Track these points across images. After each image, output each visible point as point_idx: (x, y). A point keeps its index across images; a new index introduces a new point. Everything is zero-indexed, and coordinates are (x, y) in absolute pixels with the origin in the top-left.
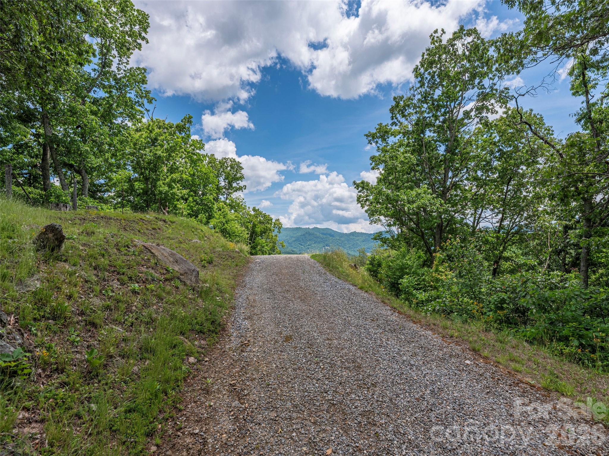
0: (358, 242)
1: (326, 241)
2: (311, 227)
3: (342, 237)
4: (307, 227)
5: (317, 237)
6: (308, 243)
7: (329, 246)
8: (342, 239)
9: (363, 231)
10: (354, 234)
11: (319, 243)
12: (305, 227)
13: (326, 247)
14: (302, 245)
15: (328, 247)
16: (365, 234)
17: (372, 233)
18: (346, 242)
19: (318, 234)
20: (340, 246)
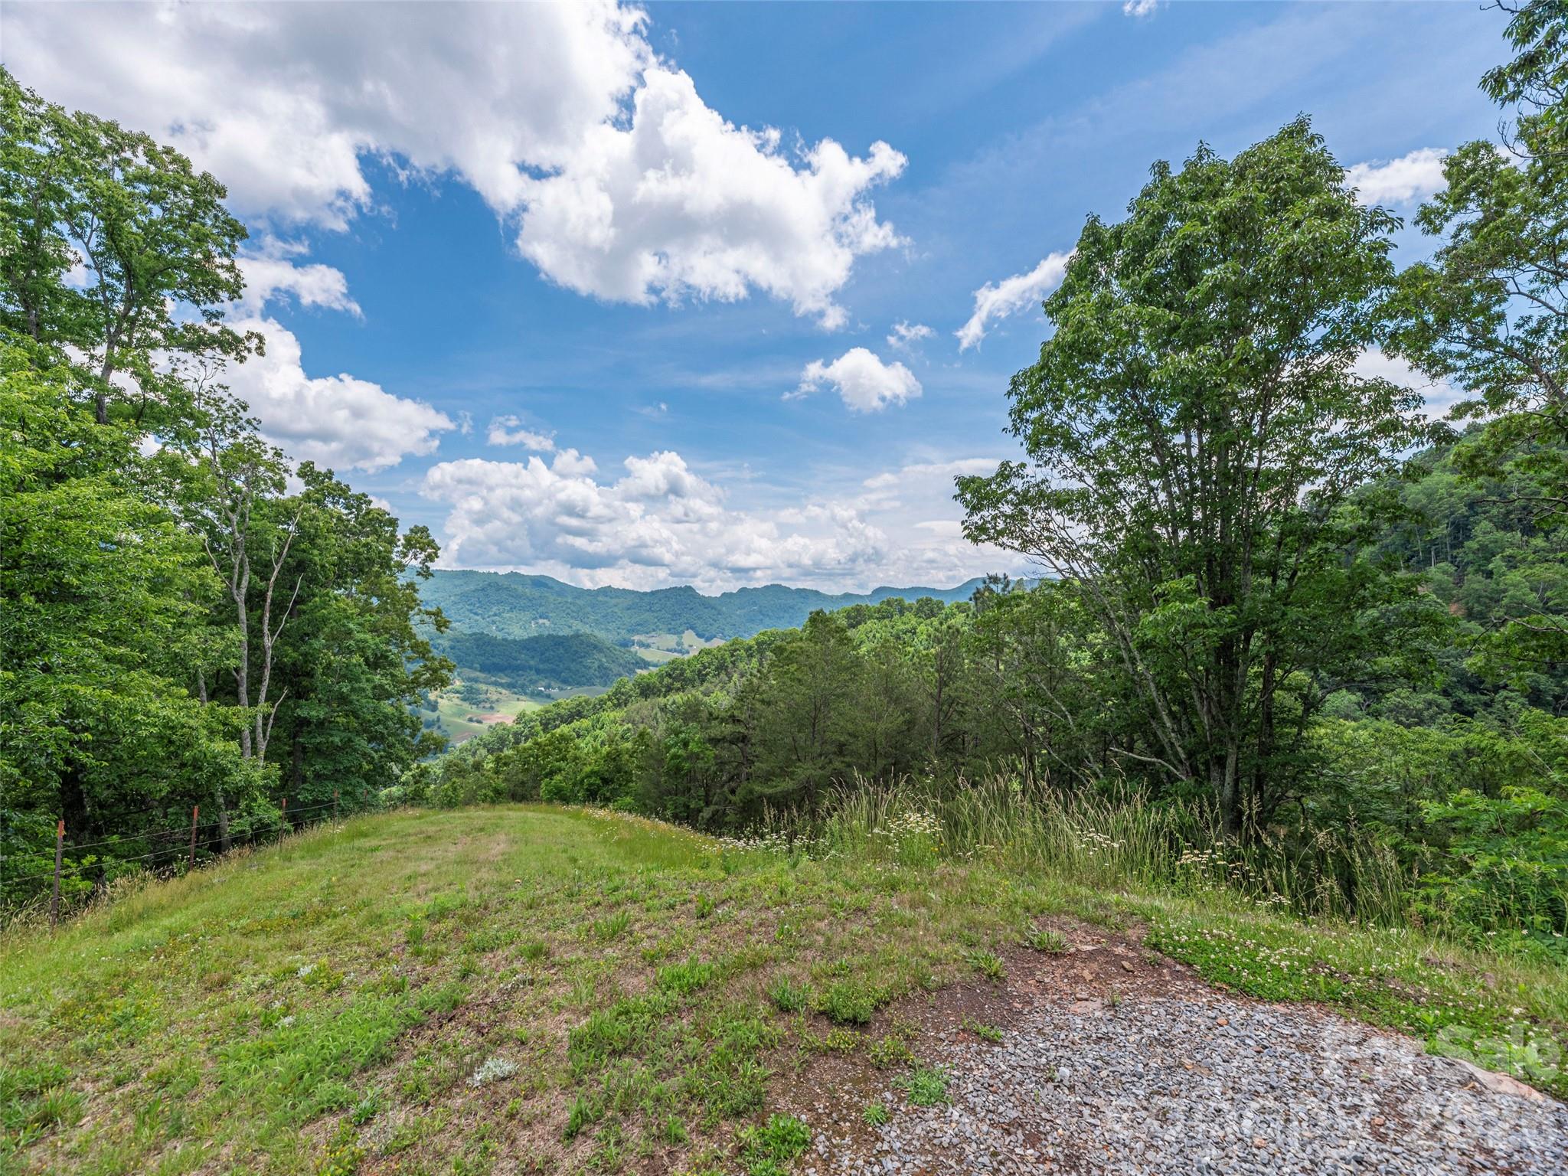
0: (616, 610)
1: (541, 605)
2: (503, 571)
3: (578, 598)
4: (492, 571)
5: (519, 597)
6: (494, 609)
7: (547, 618)
8: (580, 602)
9: (629, 586)
10: (607, 591)
11: (523, 609)
12: (486, 570)
13: (541, 621)
14: (476, 614)
15: (545, 621)
16: (634, 592)
17: (648, 590)
18: (589, 609)
19: (520, 588)
20: (575, 618)
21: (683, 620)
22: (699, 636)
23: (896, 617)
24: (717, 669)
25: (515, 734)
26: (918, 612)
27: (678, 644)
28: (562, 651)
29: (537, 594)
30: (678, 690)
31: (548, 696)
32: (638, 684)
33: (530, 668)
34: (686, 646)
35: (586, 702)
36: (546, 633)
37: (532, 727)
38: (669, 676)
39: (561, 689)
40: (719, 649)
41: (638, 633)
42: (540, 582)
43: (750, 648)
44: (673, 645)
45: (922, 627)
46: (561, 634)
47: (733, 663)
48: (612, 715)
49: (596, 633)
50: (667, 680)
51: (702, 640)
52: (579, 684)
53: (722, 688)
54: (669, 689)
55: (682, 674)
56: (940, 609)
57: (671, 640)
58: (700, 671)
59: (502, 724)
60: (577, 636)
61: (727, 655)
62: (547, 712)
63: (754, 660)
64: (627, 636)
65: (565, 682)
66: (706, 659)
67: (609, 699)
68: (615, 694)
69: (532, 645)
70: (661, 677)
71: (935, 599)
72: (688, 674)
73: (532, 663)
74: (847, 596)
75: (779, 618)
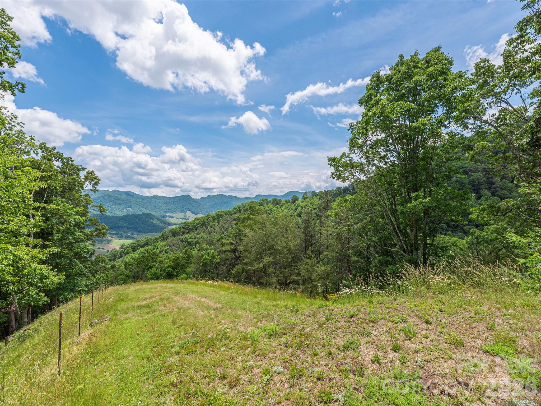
0: (159, 204)
1: (128, 203)
2: (111, 189)
3: (144, 200)
5: (118, 199)
6: (108, 204)
7: (131, 207)
8: (145, 201)
10: (156, 197)
11: (120, 204)
12: (103, 189)
13: (128, 209)
15: (130, 209)
16: (166, 197)
17: (172, 196)
18: (149, 204)
19: (119, 196)
20: (143, 208)
21: (186, 207)
22: (193, 213)
23: (266, 205)
24: (202, 225)
25: (121, 253)
26: (273, 203)
27: (185, 216)
28: (138, 220)
29: (126, 199)
30: (187, 233)
31: (133, 238)
32: (171, 232)
33: (125, 227)
34: (187, 217)
35: (150, 239)
36: (131, 213)
37: (128, 250)
38: (183, 228)
39: (138, 235)
40: (202, 218)
41: (169, 212)
42: (128, 194)
43: (214, 217)
44: (183, 217)
45: (274, 208)
46: (137, 213)
47: (208, 223)
48: (161, 244)
49: (152, 213)
50: (183, 230)
51: (194, 215)
52: (145, 232)
53: (204, 232)
54: (184, 233)
55: (188, 227)
56: (280, 202)
57: (182, 215)
58: (195, 226)
59: (114, 249)
60: (144, 214)
61: (205, 220)
62: (134, 244)
63: (215, 221)
64: (164, 214)
65: (140, 232)
66: (197, 222)
67: (160, 238)
68: (162, 236)
69: (125, 218)
70: (180, 229)
71: (278, 198)
72: (191, 227)
73: (125, 225)
74: (246, 198)
75: (223, 206)
